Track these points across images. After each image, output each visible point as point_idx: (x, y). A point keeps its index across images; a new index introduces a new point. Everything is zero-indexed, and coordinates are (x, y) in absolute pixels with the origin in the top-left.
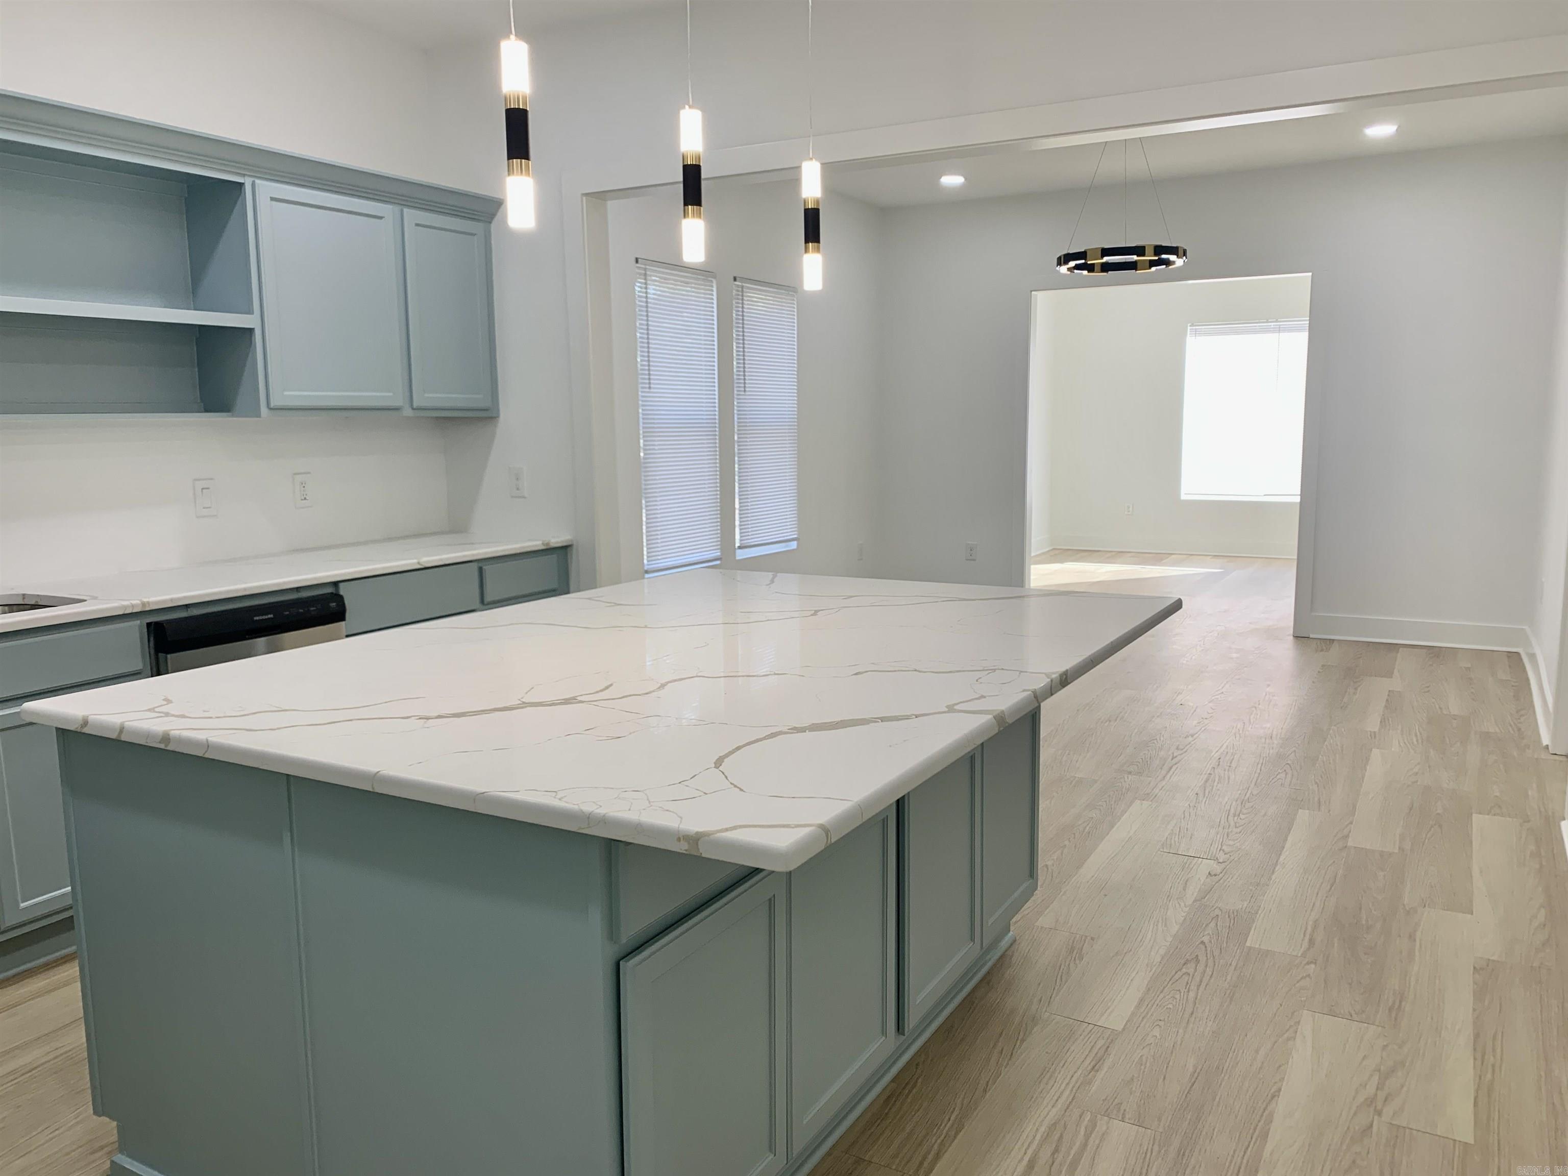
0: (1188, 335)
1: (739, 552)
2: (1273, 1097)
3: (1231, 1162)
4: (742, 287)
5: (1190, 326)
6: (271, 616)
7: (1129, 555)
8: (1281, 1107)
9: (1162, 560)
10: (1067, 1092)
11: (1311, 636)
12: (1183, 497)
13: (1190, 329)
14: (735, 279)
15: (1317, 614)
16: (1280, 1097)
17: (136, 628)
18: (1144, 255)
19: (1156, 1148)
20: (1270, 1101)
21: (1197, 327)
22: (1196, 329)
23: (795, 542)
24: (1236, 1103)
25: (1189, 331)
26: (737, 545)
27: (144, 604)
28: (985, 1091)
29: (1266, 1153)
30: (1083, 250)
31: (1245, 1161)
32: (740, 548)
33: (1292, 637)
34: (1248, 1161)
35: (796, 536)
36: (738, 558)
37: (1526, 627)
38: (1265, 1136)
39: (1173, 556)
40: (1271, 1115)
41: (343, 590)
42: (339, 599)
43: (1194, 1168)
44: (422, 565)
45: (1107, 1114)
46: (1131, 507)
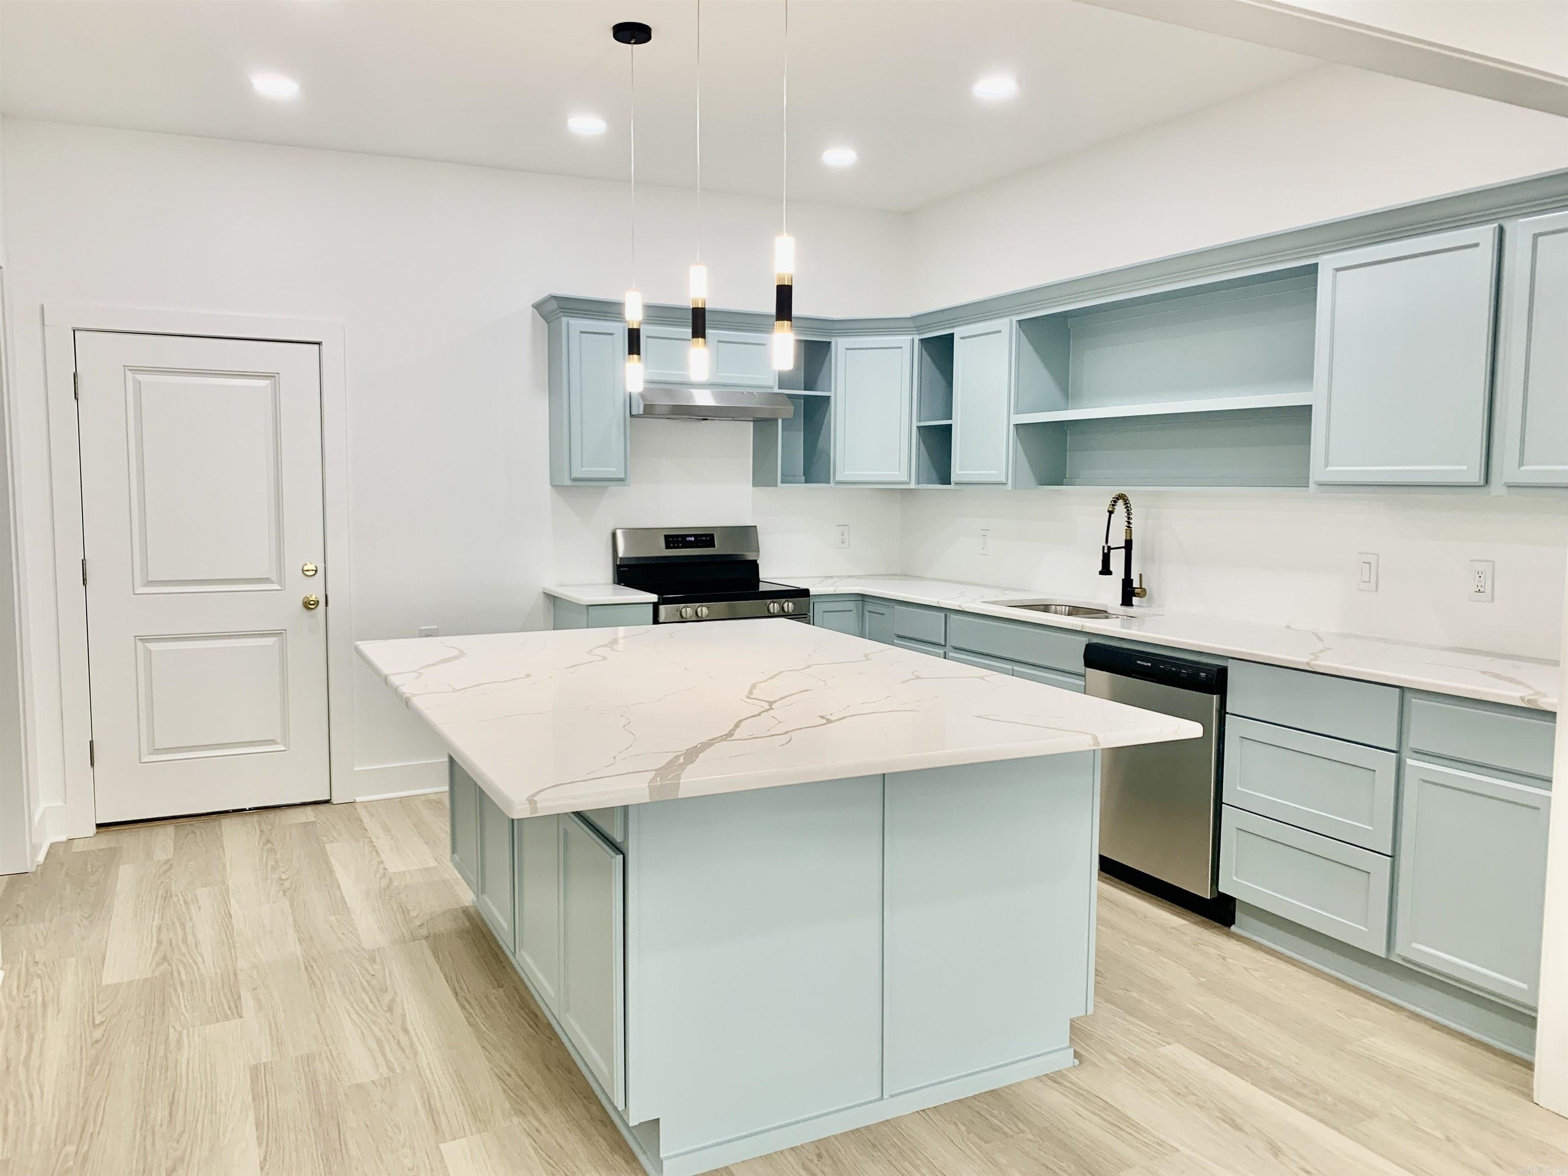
2: (265, 1159)
3: (276, 1095)
6: (1149, 664)
8: (255, 1154)
10: (429, 1076)
16: (259, 1163)
17: (1084, 641)
19: (335, 1077)
20: (266, 1154)
24: (294, 1137)
27: (1082, 626)
28: (484, 1048)
29: (251, 1113)
31: (266, 1101)
34: (263, 1102)
38: (258, 1125)
40: (260, 1144)
41: (1232, 667)
42: (1223, 672)
43: (300, 1079)
44: (1310, 667)
45: (388, 1079)
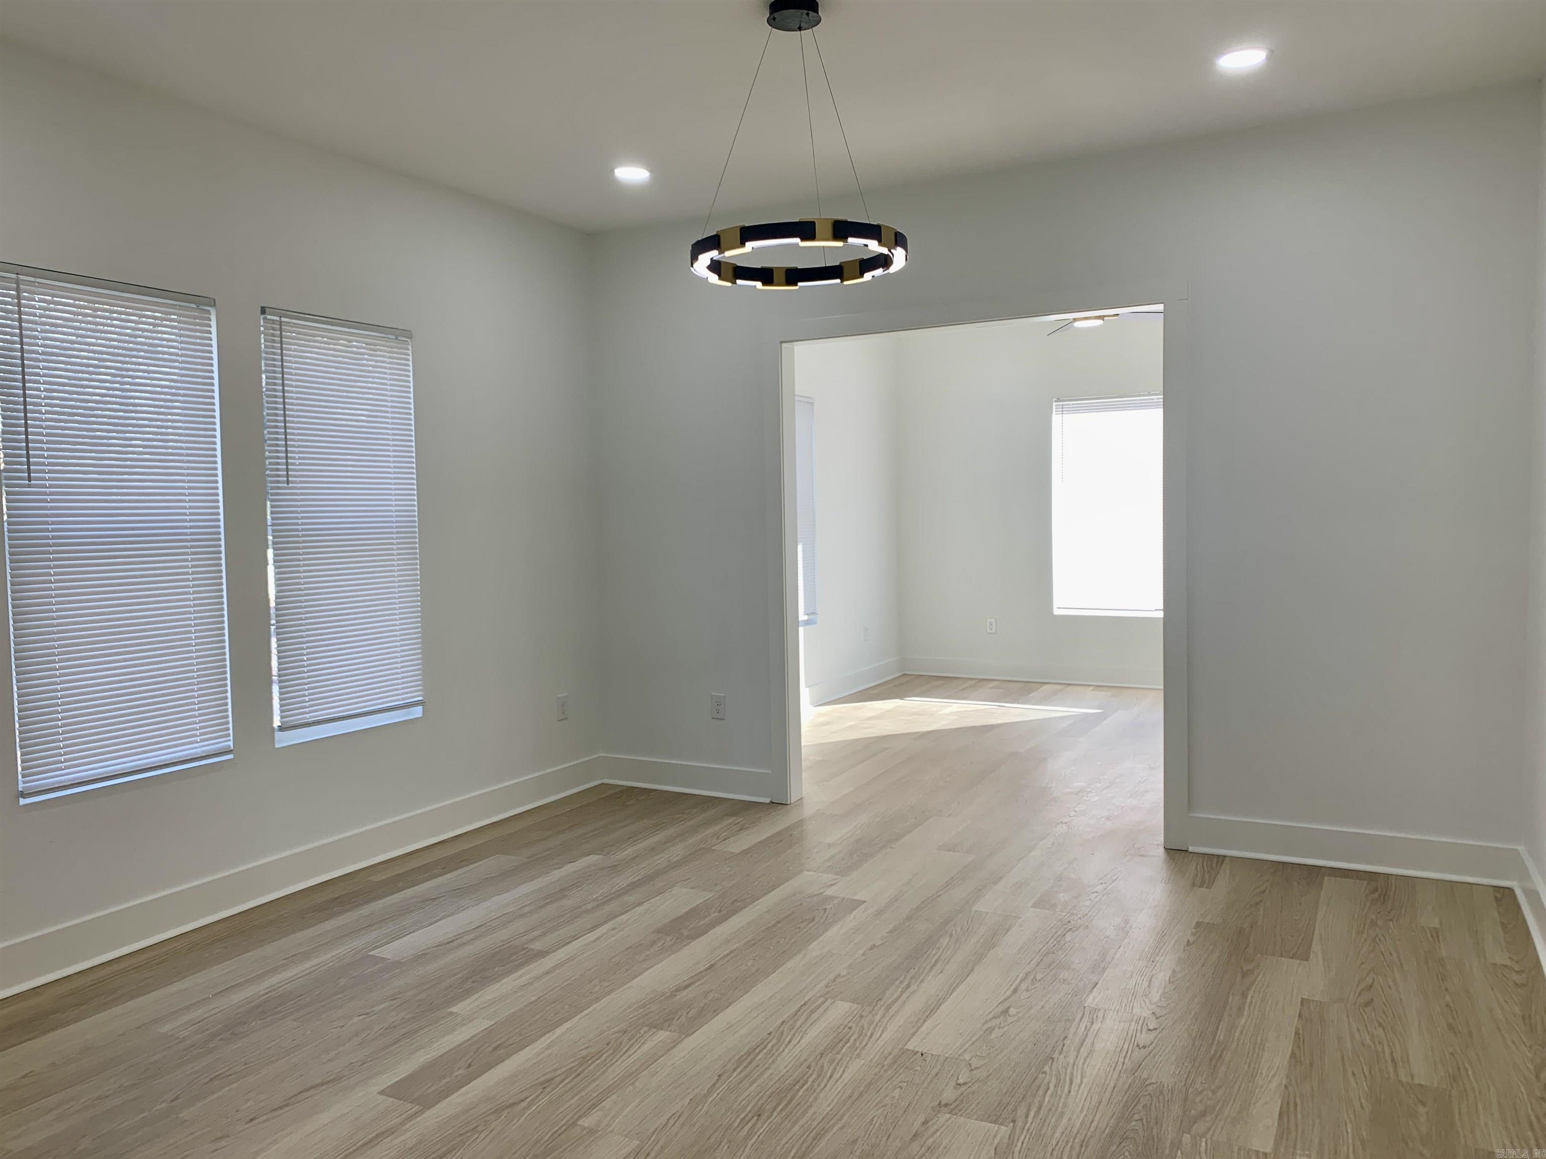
0: (1054, 413)
1: (278, 735)
4: (281, 323)
5: (1056, 401)
7: (992, 684)
9: (1029, 691)
11: (1191, 849)
12: (1056, 612)
13: (1056, 405)
14: (263, 311)
15: (1195, 815)
18: (812, 237)
21: (1064, 403)
22: (1063, 405)
23: (420, 708)
25: (1054, 407)
26: (277, 722)
30: (715, 233)
32: (281, 729)
33: (1162, 850)
35: (420, 698)
36: (277, 746)
37: (1521, 848)
39: (1046, 687)
46: (994, 623)
